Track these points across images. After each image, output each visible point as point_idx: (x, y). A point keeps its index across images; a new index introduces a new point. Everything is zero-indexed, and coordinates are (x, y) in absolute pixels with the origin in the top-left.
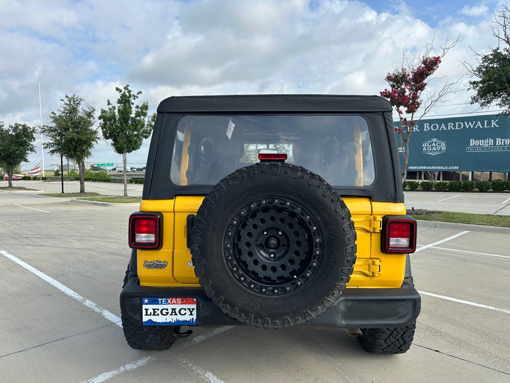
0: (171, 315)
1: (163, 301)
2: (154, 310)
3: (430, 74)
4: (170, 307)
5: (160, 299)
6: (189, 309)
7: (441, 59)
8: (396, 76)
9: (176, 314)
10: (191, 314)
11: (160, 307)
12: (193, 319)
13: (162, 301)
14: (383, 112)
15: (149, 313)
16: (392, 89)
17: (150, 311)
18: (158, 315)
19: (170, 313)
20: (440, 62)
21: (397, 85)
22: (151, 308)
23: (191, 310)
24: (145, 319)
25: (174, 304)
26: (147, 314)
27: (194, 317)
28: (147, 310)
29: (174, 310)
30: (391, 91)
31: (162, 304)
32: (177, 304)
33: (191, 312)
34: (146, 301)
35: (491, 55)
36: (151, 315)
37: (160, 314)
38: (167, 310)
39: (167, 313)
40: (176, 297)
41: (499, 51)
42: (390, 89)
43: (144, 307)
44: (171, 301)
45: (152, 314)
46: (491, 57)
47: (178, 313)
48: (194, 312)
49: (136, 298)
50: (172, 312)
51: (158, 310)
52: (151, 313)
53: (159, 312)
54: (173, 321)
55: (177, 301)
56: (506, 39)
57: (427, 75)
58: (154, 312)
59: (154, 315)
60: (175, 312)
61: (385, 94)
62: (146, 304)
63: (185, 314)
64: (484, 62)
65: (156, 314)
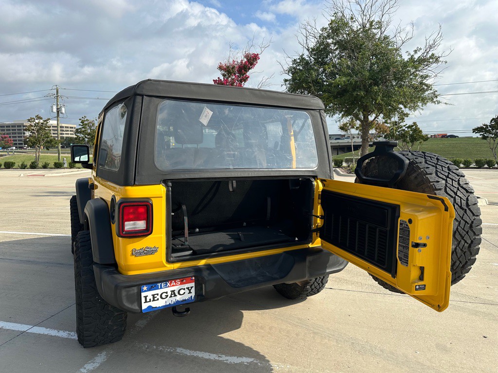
0: (171, 297)
1: (163, 285)
2: (153, 295)
3: (251, 68)
4: (169, 290)
5: (159, 284)
6: (188, 288)
7: (260, 56)
8: (228, 67)
9: (175, 296)
10: (190, 292)
11: (159, 291)
12: (191, 297)
13: (161, 285)
14: (320, 110)
15: (148, 300)
16: (224, 78)
17: (150, 297)
18: (158, 299)
19: (169, 296)
20: (259, 58)
21: (228, 74)
22: (149, 294)
23: (190, 288)
24: (144, 306)
25: (173, 286)
26: (146, 302)
27: (193, 294)
28: (146, 297)
29: (173, 291)
30: (223, 80)
31: (161, 288)
32: (176, 285)
33: (190, 291)
34: (145, 288)
35: (299, 59)
36: (150, 301)
37: (160, 299)
38: (167, 293)
39: (167, 296)
40: (175, 280)
41: (304, 57)
42: (222, 78)
43: (143, 294)
44: (170, 283)
45: (152, 300)
46: (299, 61)
47: (177, 293)
48: (193, 290)
49: (133, 288)
50: (172, 294)
51: (158, 294)
52: (150, 299)
53: (159, 297)
54: (173, 303)
55: (175, 283)
56: (307, 48)
57: (249, 69)
58: (154, 297)
59: (154, 300)
60: (174, 294)
61: (218, 82)
62: (145, 291)
63: (184, 293)
64: (293, 64)
65: (156, 299)
